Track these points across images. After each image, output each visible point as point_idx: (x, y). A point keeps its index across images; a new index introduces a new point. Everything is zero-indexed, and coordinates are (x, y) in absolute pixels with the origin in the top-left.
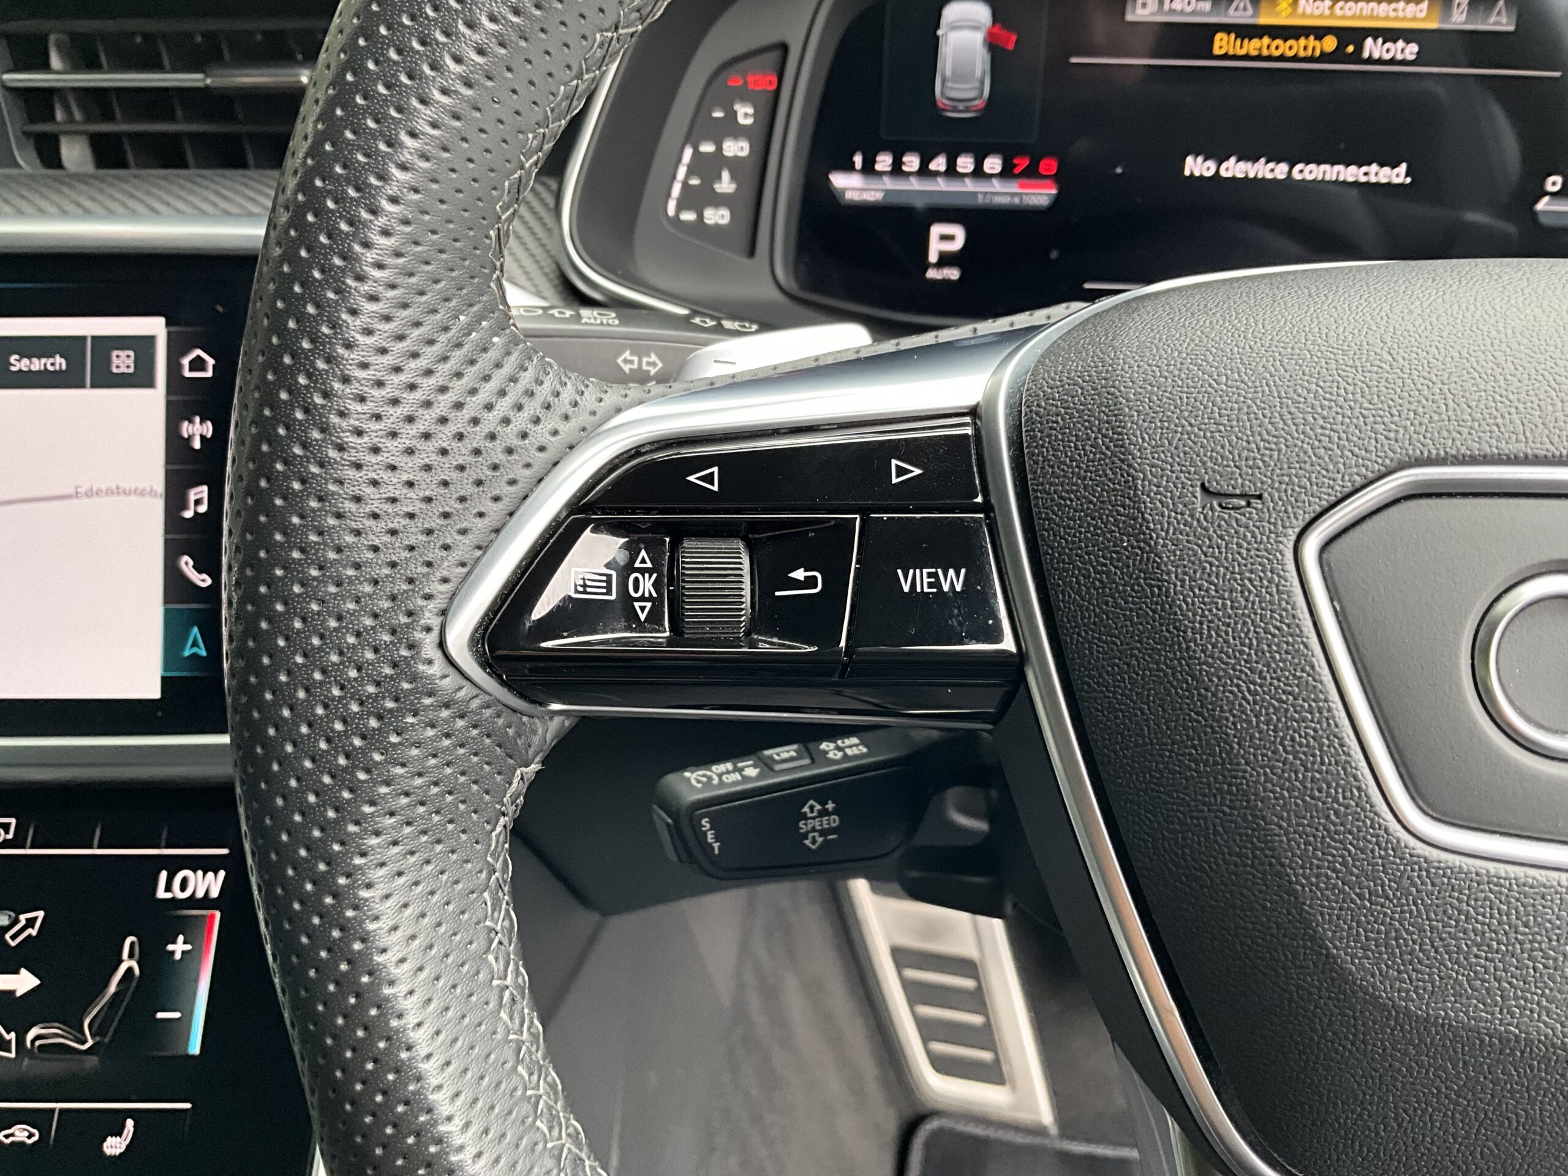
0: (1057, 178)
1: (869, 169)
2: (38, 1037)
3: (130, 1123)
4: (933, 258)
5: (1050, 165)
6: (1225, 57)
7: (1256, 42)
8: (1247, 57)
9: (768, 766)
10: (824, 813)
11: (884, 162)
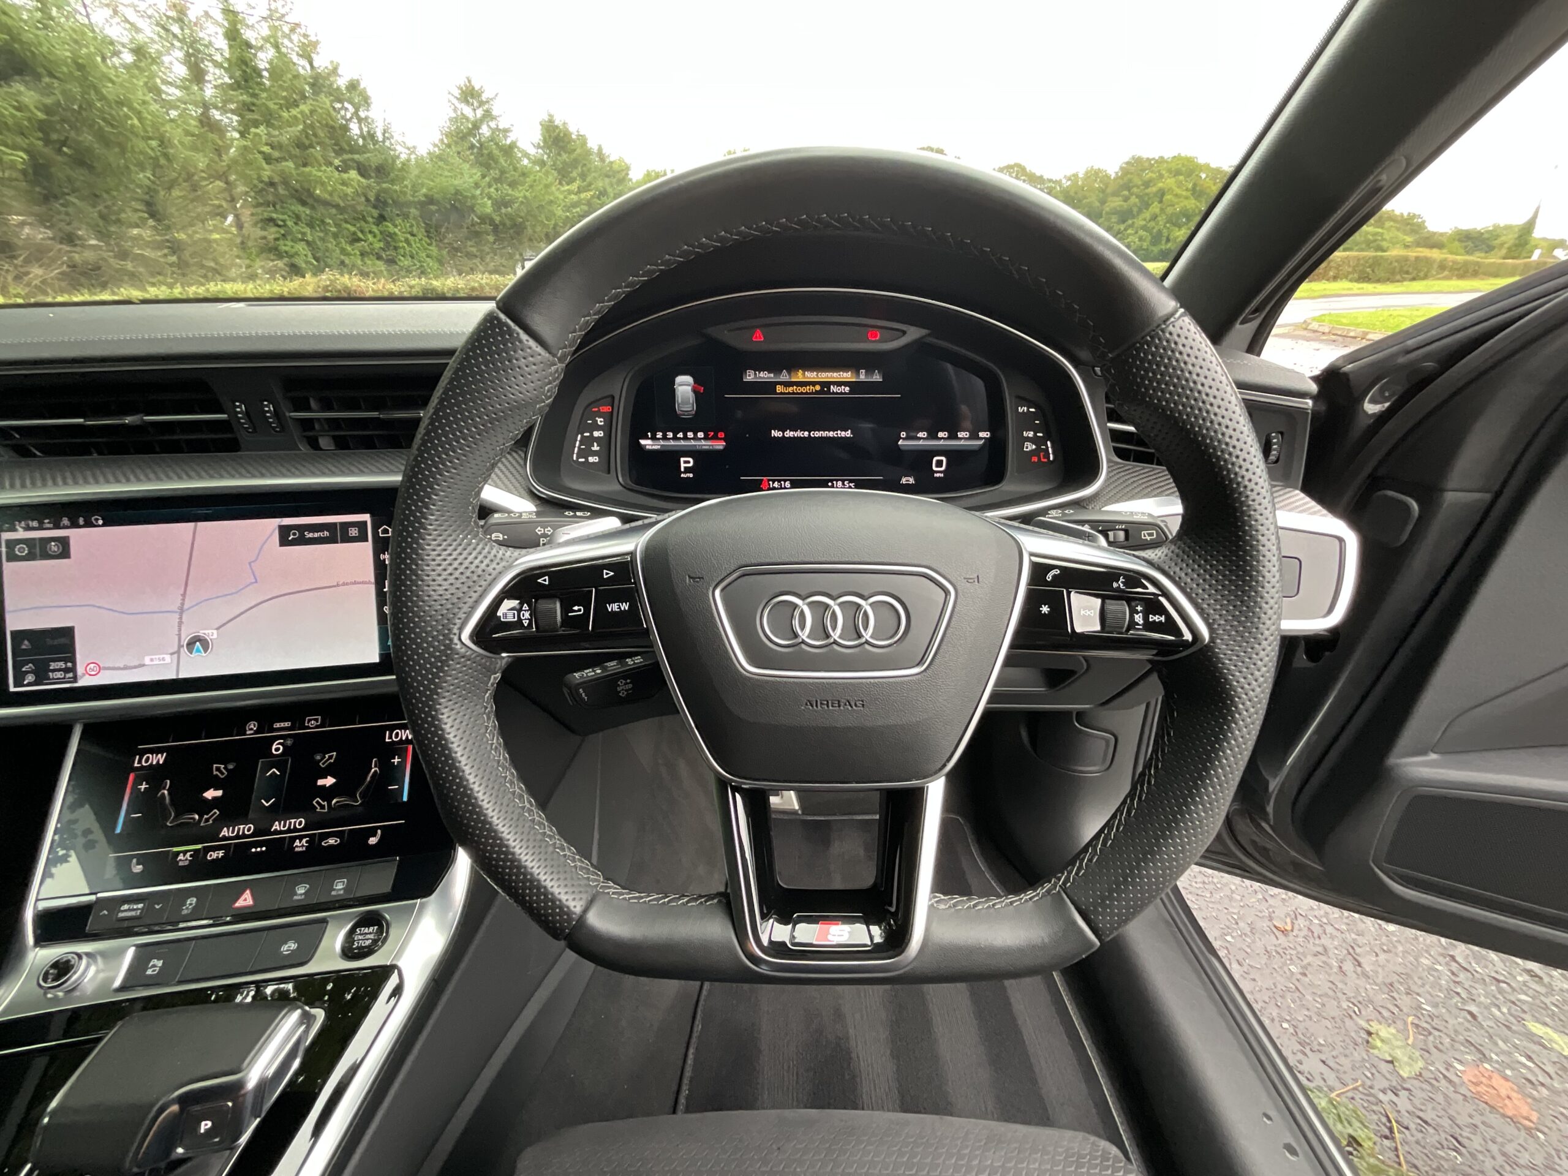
0: (724, 439)
1: (654, 438)
2: (337, 802)
3: (379, 832)
4: (682, 470)
5: (721, 435)
6: (781, 393)
7: (791, 388)
8: (789, 393)
9: (604, 669)
10: (626, 684)
11: (659, 435)
